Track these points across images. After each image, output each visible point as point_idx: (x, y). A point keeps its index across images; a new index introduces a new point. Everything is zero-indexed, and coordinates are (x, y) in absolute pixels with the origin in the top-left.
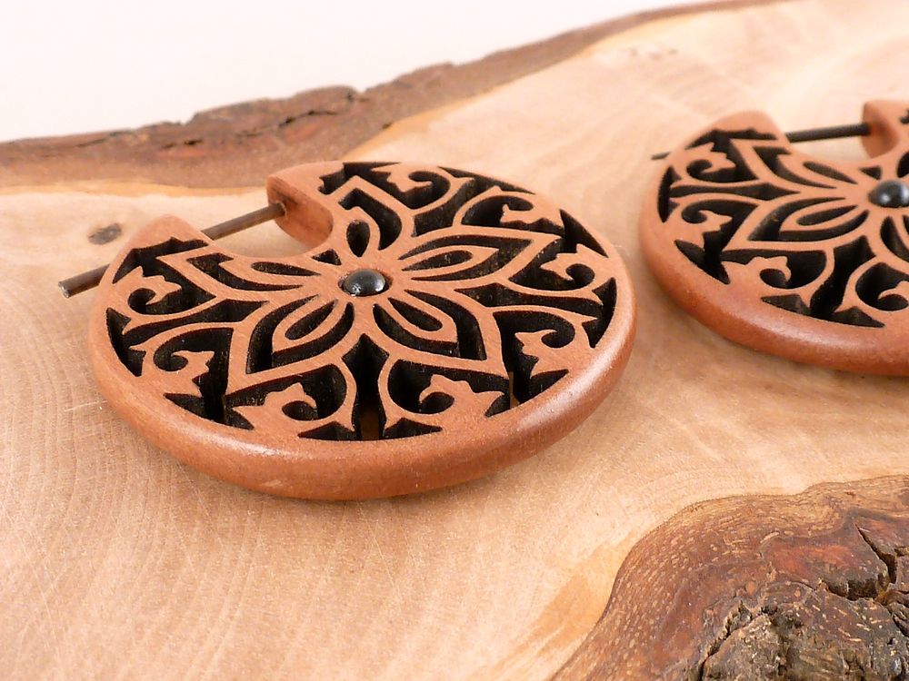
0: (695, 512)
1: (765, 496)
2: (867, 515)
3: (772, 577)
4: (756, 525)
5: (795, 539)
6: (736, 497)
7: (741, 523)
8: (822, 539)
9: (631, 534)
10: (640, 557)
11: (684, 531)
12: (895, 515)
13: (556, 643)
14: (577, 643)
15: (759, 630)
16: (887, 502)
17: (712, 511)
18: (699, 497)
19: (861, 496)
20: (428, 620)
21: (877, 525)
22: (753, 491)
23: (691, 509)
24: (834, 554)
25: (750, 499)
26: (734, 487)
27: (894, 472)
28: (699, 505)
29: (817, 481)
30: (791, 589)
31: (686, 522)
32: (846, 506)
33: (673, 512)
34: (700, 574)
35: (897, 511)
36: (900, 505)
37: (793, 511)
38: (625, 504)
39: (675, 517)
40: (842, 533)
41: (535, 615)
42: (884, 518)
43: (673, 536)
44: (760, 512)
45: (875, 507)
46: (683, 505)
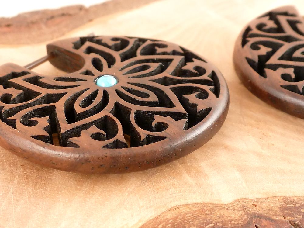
0: (175, 211)
1: (211, 204)
2: (261, 217)
4: (204, 219)
6: (196, 204)
7: (196, 218)
9: (140, 221)
11: (167, 221)
12: (275, 218)
16: (272, 210)
17: (184, 210)
18: (178, 203)
19: (259, 207)
21: (265, 223)
22: (207, 201)
23: (173, 209)
25: (204, 205)
27: (279, 195)
28: (178, 207)
29: (239, 197)
31: (169, 216)
32: (251, 212)
33: (164, 210)
35: (276, 215)
36: (279, 212)
37: (224, 212)
38: (141, 204)
39: (164, 213)
40: (246, 226)
42: (269, 219)
43: (161, 223)
44: (208, 212)
45: (266, 213)
46: (169, 206)
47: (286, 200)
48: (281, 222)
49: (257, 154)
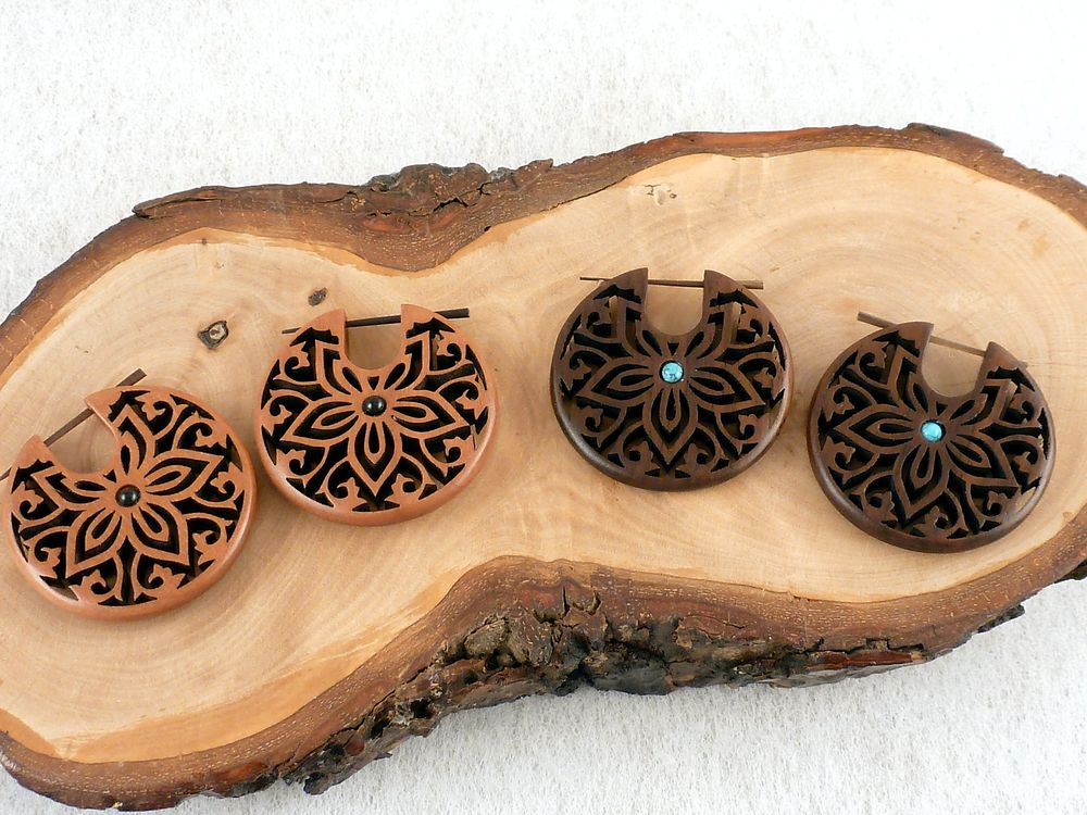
0: (501, 560)
1: (534, 559)
2: (571, 581)
3: (515, 602)
4: (523, 574)
5: (535, 587)
6: (522, 557)
7: (517, 571)
8: (546, 589)
9: (469, 565)
10: (466, 578)
11: (491, 569)
12: (583, 585)
13: (414, 613)
14: (423, 615)
15: (499, 626)
16: (584, 577)
17: (508, 561)
18: (507, 553)
19: (574, 571)
20: (372, 588)
21: (572, 588)
22: (531, 555)
23: (501, 558)
24: (545, 597)
25: (527, 559)
26: (523, 551)
27: (596, 561)
28: (503, 557)
29: (561, 557)
30: (519, 611)
31: (495, 565)
32: (565, 574)
33: (491, 558)
34: (487, 594)
35: (585, 582)
36: (589, 580)
37: (542, 571)
38: (474, 548)
39: (491, 561)
40: (555, 588)
41: (414, 596)
42: (578, 586)
43: (486, 570)
44: (528, 567)
45: (577, 578)
46: (498, 555)
47: (602, 569)
48: (587, 589)
49: (598, 509)
